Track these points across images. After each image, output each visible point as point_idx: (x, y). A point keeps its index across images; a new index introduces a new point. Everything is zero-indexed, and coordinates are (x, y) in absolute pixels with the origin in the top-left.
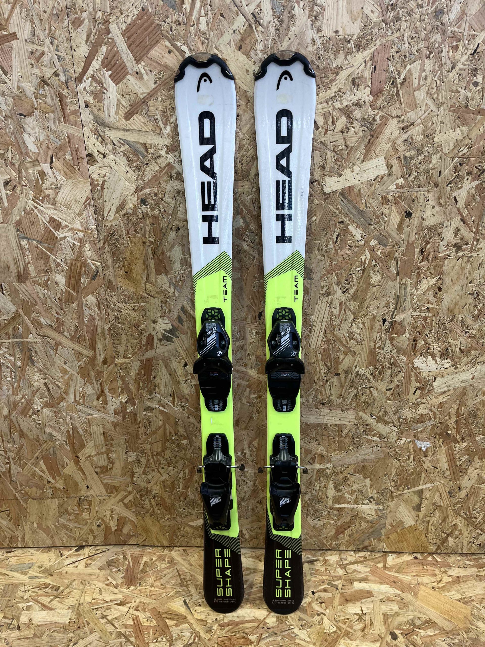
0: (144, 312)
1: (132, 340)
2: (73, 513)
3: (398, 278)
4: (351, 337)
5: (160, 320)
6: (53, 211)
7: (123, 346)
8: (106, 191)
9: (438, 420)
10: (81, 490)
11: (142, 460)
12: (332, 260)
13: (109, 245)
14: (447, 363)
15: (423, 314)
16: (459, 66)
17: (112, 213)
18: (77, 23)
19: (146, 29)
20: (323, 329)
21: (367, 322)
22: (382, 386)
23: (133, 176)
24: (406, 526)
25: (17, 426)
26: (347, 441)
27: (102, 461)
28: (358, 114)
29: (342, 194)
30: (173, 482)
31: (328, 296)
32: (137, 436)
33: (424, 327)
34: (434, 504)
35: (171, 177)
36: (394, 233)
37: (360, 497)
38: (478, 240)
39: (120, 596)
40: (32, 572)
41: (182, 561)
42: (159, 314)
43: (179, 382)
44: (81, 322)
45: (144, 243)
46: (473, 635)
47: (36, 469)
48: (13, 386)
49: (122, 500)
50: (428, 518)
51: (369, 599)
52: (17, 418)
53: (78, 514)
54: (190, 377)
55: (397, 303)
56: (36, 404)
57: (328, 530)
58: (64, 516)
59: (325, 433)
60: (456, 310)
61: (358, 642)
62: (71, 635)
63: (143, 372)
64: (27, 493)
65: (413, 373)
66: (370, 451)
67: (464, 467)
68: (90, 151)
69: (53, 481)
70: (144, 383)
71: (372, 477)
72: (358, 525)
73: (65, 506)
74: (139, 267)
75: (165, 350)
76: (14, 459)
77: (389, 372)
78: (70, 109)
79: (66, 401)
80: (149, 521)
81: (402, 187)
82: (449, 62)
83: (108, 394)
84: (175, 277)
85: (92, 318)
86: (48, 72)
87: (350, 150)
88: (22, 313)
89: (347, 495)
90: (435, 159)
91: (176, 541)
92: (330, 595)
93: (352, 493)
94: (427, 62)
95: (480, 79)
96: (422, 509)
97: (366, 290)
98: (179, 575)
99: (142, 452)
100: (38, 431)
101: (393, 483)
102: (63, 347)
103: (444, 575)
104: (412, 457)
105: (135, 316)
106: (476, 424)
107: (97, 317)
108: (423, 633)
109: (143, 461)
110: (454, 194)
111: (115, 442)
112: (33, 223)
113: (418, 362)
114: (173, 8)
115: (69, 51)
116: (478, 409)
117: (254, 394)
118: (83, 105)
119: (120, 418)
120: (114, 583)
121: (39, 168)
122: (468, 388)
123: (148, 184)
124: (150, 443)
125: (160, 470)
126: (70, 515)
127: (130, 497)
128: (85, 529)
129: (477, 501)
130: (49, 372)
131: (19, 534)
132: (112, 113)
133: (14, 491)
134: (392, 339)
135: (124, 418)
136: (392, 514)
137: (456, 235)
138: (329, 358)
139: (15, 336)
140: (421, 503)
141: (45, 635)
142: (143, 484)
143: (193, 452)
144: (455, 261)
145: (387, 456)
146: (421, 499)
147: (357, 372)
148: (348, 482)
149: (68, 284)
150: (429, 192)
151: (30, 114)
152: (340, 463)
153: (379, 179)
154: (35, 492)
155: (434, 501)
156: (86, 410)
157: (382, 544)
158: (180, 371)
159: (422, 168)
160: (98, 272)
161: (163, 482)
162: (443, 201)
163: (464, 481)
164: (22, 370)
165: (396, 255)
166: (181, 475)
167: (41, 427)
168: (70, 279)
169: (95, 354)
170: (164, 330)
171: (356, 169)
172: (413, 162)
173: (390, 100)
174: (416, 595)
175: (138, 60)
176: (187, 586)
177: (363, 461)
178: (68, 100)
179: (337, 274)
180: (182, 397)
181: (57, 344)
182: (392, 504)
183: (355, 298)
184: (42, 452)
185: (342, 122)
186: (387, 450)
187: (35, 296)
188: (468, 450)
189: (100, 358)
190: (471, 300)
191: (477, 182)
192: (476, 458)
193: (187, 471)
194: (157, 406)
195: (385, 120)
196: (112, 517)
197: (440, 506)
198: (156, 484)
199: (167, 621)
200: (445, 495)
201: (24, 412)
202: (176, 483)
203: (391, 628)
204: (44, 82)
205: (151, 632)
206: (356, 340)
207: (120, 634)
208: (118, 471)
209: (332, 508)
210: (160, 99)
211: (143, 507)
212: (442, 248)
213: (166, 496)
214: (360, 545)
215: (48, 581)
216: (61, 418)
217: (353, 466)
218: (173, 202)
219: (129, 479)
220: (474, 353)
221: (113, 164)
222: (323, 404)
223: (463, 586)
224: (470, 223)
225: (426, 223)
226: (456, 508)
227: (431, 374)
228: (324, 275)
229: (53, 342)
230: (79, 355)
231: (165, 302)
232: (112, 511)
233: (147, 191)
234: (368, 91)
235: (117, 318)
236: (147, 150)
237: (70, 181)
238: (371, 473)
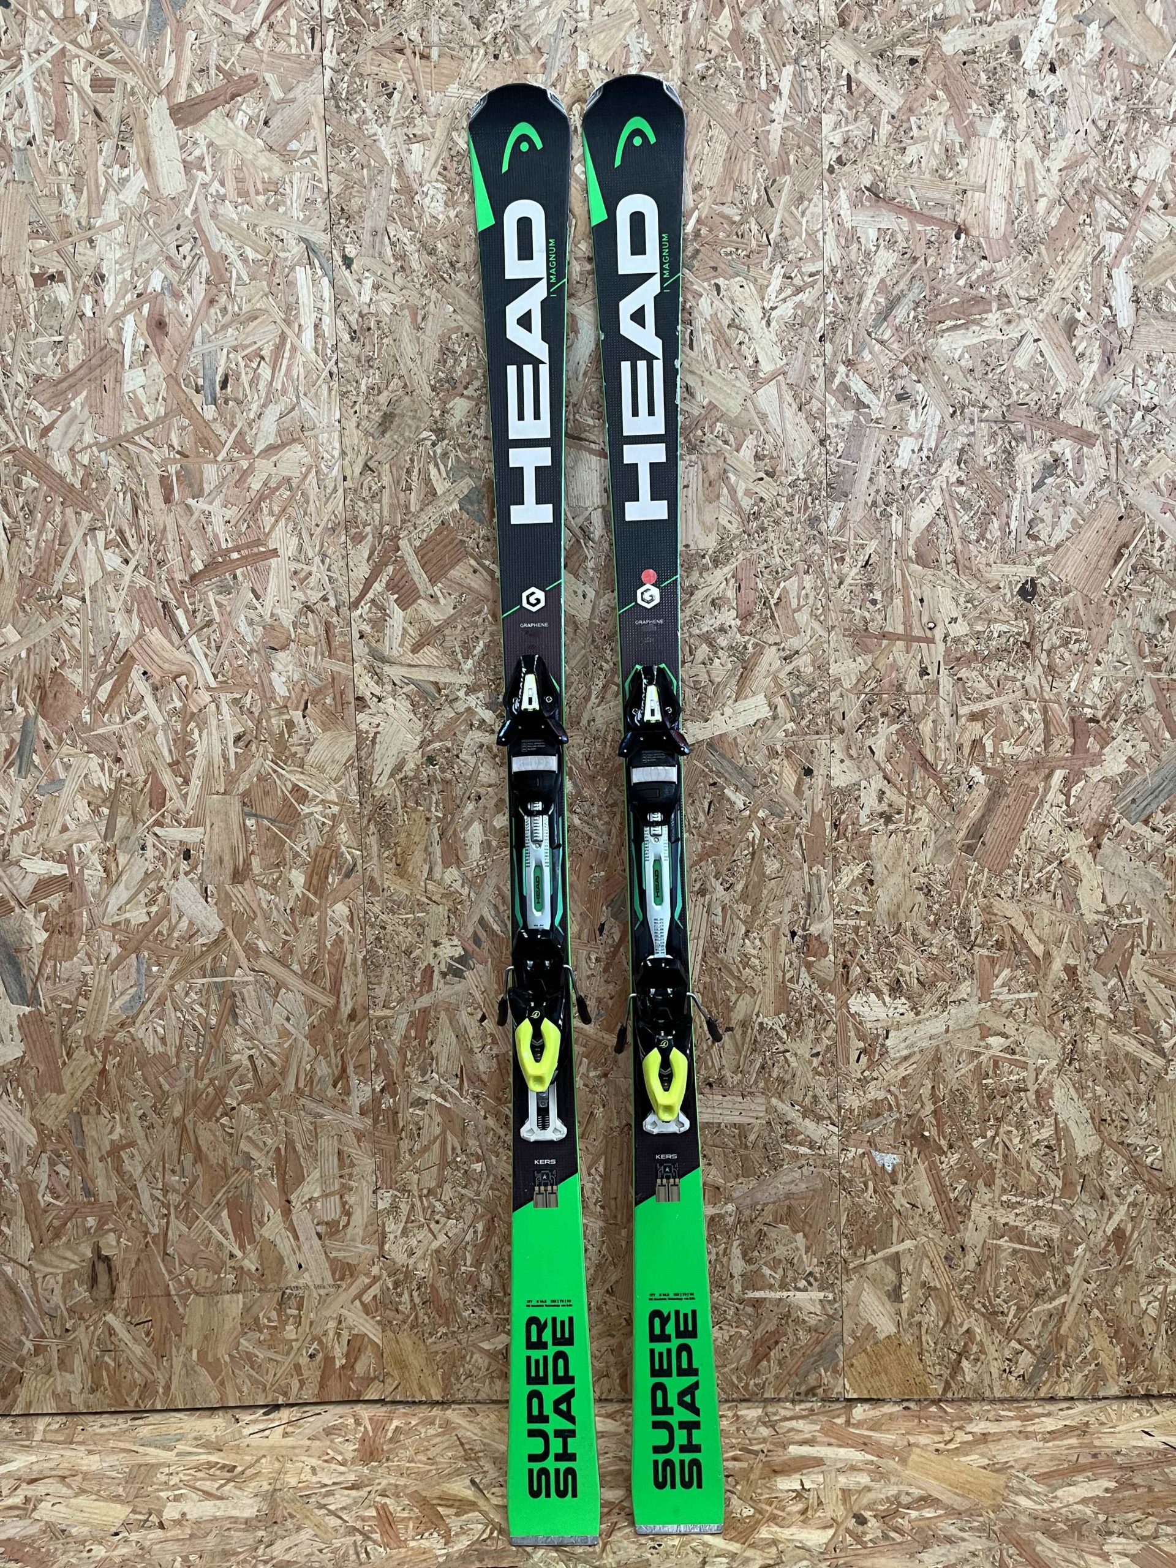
0: (421, 927)
1: (398, 977)
2: (268, 1327)
3: (805, 865)
4: (746, 964)
5: (445, 941)
6: (298, 776)
7: (385, 987)
8: (377, 746)
9: (903, 1109)
10: (287, 1273)
11: (402, 1206)
12: (705, 839)
13: (376, 823)
14: (902, 1004)
15: (852, 923)
16: (849, 580)
17: (384, 778)
18: (358, 539)
19: (445, 546)
20: (700, 949)
21: (767, 936)
22: (803, 1048)
23: (418, 725)
24: (882, 1336)
25: (193, 1138)
26: (757, 1156)
27: (331, 1210)
28: (723, 641)
29: (711, 744)
30: (455, 1251)
31: (703, 895)
32: (397, 1156)
33: (856, 944)
34: (924, 1284)
35: (472, 725)
36: (791, 798)
37: (790, 1273)
38: (913, 807)
39: (352, 1477)
40: (181, 1447)
41: (466, 1425)
42: (445, 930)
43: (471, 1051)
44: (321, 947)
45: (428, 819)
46: (1007, 1514)
47: (214, 1230)
48: (197, 1061)
49: (359, 1296)
50: (917, 1318)
51: (816, 1469)
52: (195, 1123)
53: (275, 1328)
54: (489, 1040)
55: (809, 906)
56: (231, 1096)
57: (739, 1351)
58: (250, 1334)
59: (718, 1141)
60: (901, 915)
61: (793, 1530)
62: (261, 1533)
63: (413, 1033)
64: (188, 1281)
65: (850, 1025)
66: (797, 1175)
67: (962, 1203)
68: (360, 694)
69: (239, 1254)
70: (414, 1053)
71: (807, 1228)
72: (792, 1338)
73: (255, 1309)
74: (418, 856)
75: (450, 992)
76: (176, 1207)
77: (812, 1025)
78: (337, 641)
79: (280, 1091)
80: (406, 1340)
81: (793, 734)
82: (835, 577)
83: (352, 1075)
84: (472, 870)
85: (339, 940)
86: (314, 596)
87: (717, 688)
88: (230, 934)
89: (766, 1271)
90: (834, 696)
91: (455, 1388)
92: (744, 1465)
93: (775, 1264)
94: (806, 577)
95: (878, 595)
96: (904, 1297)
97: (760, 885)
98: (462, 1444)
99: (404, 1190)
100: (228, 1149)
101: (844, 1242)
102: (288, 989)
103: (958, 1432)
104: (871, 1184)
105: (407, 936)
106: (968, 1115)
107: (346, 939)
108: (914, 1514)
109: (404, 1208)
110: (868, 743)
111: (355, 1171)
112: (267, 793)
113: (856, 1003)
114: (481, 522)
115: (344, 572)
116: (965, 1087)
117: (595, 1069)
118: (356, 635)
119: (369, 1122)
120: (340, 1458)
121: (287, 717)
122: (943, 1050)
123: (438, 737)
124: (417, 1171)
125: (433, 1225)
126: (261, 1332)
127: (375, 1290)
128: (287, 1362)
129: (998, 1277)
130: (260, 1036)
131: (161, 1377)
132: (395, 645)
133: (167, 1276)
134: (809, 966)
135: (376, 1121)
136: (851, 1308)
137: (880, 800)
138: (714, 1000)
139: (214, 973)
140: (901, 1283)
141: (213, 1534)
142: (401, 1258)
143: (491, 1188)
144: (885, 838)
145: (828, 1183)
146: (899, 1274)
147: (761, 1024)
148: (766, 1242)
149: (308, 885)
150: (831, 739)
151: (283, 648)
152: (748, 1201)
153: (761, 724)
154: (202, 1277)
155: (923, 1278)
156: (313, 1105)
157: (841, 1382)
158: (473, 1030)
159: (818, 707)
160: (355, 865)
161: (437, 1251)
162: (853, 752)
163: (968, 1234)
164: (216, 1033)
165: (798, 830)
166: (468, 1238)
167: (232, 1139)
168: (311, 877)
169: (338, 1002)
170: (451, 958)
171: (728, 711)
172: (805, 701)
173: (763, 624)
174: (903, 1461)
175: (433, 581)
176: (477, 1459)
177: (789, 1196)
178: (337, 630)
179: (714, 861)
180: (476, 1079)
181: (279, 986)
182: (848, 1287)
183: (744, 897)
184: (228, 1192)
185: (703, 650)
186: (827, 1173)
187: (254, 905)
188: (963, 1167)
189: (346, 1010)
190: (920, 897)
191: (896, 726)
192: (980, 1182)
193: (480, 1227)
194: (434, 1097)
195: (760, 648)
196: (339, 1335)
197: (935, 1288)
198: (424, 1257)
199: (440, 1509)
200: (939, 1263)
201: (208, 1114)
202: (460, 1253)
203: (855, 1509)
204: (308, 608)
205: (411, 1525)
206: (752, 968)
207: (353, 1531)
208: (357, 1230)
209: (741, 1301)
210: (460, 627)
211: (397, 1310)
212: (863, 819)
213: (440, 1283)
214: (800, 1384)
215: (213, 1458)
216: (269, 1122)
217: (771, 1206)
218: (473, 760)
219: (376, 1248)
220: (942, 986)
221: (391, 710)
222: (710, 1085)
223: (993, 1448)
224: (898, 782)
225: (834, 784)
226: (964, 1292)
227: (879, 1025)
228: (695, 863)
229: (272, 983)
230: (312, 1003)
231: (453, 911)
232: (340, 1322)
233: (437, 745)
234: (734, 613)
235: (378, 939)
236: (439, 691)
237: (328, 734)
238: (804, 1222)
